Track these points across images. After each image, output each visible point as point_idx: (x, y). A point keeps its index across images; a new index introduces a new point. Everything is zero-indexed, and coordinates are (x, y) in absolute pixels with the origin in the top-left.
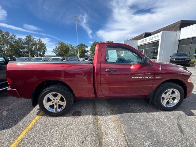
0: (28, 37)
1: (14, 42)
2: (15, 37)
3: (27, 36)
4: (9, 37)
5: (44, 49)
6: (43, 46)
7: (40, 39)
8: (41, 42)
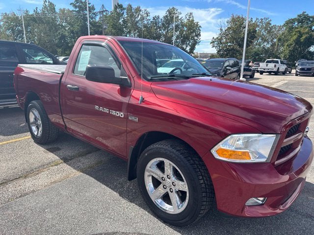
0: (170, 13)
1: (145, 26)
2: (148, 15)
3: (168, 11)
4: (140, 17)
5: (196, 38)
6: (194, 31)
7: (191, 14)
8: (193, 21)
